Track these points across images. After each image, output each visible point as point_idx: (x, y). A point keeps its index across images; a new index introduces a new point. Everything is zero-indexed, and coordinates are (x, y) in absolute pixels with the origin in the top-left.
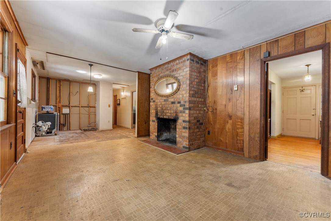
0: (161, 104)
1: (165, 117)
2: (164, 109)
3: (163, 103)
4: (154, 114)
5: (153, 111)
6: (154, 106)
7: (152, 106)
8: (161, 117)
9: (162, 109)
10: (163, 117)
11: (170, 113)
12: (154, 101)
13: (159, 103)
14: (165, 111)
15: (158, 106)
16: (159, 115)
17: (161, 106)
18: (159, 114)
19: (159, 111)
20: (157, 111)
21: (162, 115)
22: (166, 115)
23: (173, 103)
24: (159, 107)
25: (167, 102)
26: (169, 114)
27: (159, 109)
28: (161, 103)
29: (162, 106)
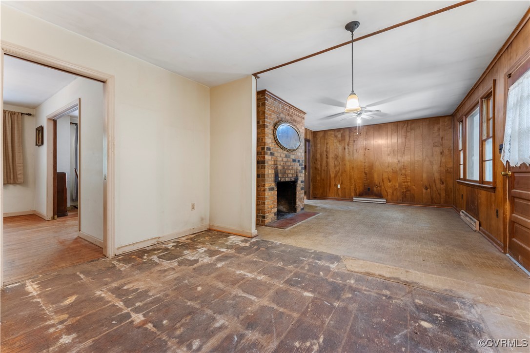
0: (282, 161)
1: (287, 179)
2: (286, 167)
3: (285, 159)
4: (273, 176)
5: (270, 171)
6: (273, 163)
7: (269, 163)
8: (283, 180)
9: (284, 168)
10: (284, 180)
11: (292, 174)
12: (272, 154)
13: (279, 159)
14: (287, 172)
15: (278, 163)
16: (280, 178)
17: (282, 163)
18: (280, 175)
19: (279, 172)
20: (278, 171)
21: (283, 177)
22: (288, 177)
23: (294, 161)
24: (280, 165)
25: (289, 159)
26: (290, 175)
27: (279, 167)
28: (282, 159)
29: (284, 164)
